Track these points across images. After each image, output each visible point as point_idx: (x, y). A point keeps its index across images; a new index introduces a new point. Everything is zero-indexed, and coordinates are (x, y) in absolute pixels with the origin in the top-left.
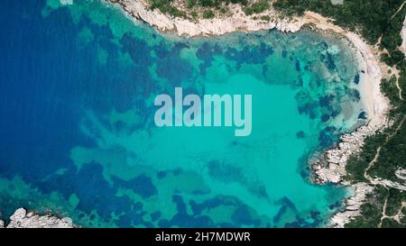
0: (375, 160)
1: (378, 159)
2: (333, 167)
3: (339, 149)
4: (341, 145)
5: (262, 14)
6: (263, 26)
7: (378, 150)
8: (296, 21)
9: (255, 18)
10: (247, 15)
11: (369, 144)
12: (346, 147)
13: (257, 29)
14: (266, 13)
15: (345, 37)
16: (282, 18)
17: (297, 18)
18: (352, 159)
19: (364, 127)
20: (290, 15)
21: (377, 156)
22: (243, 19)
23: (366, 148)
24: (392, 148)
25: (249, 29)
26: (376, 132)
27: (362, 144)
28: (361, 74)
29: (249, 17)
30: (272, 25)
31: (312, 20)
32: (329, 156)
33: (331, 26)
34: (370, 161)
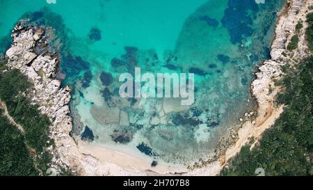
0: (6, 113)
1: (5, 119)
2: (29, 56)
3: (51, 77)
4: (57, 83)
5: (302, 38)
6: (281, 39)
7: (20, 127)
8: (271, 91)
9: (299, 26)
10: (308, 16)
11: (38, 120)
12: (49, 86)
13: (279, 29)
14: (302, 45)
15: (216, 158)
16: (284, 69)
17: (275, 93)
18: (26, 84)
19: (69, 128)
20: (287, 81)
21: (11, 119)
22: (303, 10)
23: (34, 111)
24: (11, 147)
25: (283, 18)
26: (52, 141)
27: (44, 110)
28: (150, 159)
29: (304, 19)
30: (276, 53)
31: (261, 118)
32: (47, 58)
33: (242, 141)
34: (8, 104)
